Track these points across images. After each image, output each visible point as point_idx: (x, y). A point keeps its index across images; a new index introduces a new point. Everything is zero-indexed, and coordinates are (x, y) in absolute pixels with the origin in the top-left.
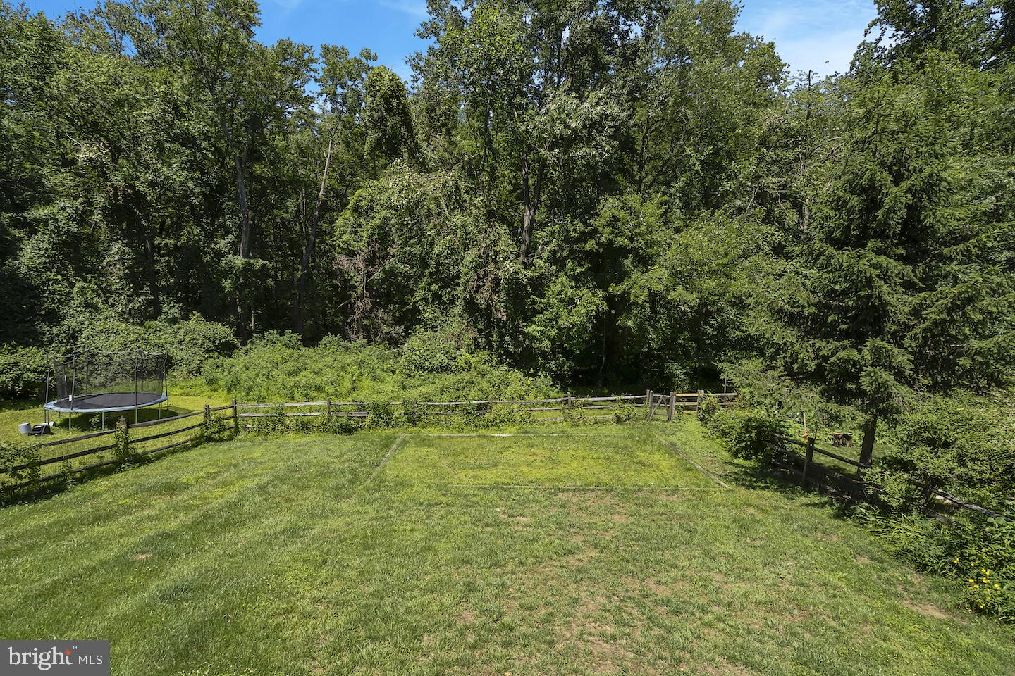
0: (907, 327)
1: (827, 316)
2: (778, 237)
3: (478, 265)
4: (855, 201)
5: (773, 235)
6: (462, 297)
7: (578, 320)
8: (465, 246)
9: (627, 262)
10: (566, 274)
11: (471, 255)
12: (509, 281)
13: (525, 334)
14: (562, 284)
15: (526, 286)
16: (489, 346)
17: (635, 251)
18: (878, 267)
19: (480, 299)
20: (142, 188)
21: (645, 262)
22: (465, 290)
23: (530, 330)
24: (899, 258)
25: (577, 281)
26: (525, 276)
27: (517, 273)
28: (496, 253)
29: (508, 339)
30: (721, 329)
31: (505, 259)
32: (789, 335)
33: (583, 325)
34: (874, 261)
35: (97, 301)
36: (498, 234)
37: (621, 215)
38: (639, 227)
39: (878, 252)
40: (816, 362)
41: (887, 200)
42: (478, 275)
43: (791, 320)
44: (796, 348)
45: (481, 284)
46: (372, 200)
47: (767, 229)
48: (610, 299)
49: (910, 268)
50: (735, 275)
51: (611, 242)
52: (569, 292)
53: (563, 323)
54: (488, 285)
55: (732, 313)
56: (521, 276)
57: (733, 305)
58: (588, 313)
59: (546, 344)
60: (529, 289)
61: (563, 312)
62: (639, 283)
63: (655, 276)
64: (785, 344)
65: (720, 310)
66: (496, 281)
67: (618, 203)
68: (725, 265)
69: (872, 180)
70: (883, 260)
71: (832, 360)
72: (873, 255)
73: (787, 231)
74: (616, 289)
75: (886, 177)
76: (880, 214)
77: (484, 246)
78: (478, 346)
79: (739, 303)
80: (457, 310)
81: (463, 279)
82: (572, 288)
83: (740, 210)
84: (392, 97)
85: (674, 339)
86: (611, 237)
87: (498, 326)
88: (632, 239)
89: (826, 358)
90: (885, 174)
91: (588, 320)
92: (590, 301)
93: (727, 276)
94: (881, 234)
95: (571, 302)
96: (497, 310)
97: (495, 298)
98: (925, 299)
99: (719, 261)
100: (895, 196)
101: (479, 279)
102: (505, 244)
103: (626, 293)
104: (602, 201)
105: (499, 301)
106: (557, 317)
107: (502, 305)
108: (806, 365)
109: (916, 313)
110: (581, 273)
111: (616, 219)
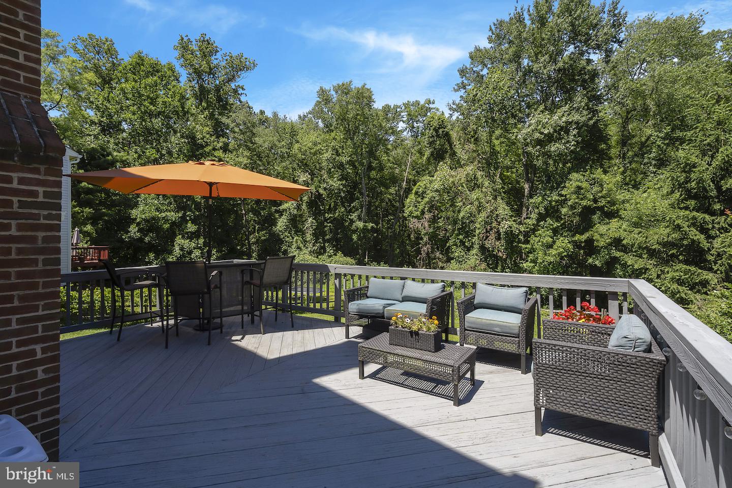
3: (486, 223)
6: (477, 243)
7: (552, 259)
8: (479, 211)
9: (596, 217)
10: (545, 228)
11: (482, 217)
12: (506, 233)
13: (520, 268)
14: (540, 235)
15: (517, 236)
17: (601, 209)
19: (488, 244)
20: (321, 191)
22: (479, 239)
23: (525, 265)
25: (555, 232)
26: (517, 228)
28: (497, 215)
31: (503, 219)
35: (301, 245)
36: (499, 203)
37: (584, 185)
45: (488, 235)
46: (425, 188)
54: (493, 236)
56: (514, 229)
58: (559, 254)
60: (520, 237)
62: (601, 232)
66: (498, 233)
67: (581, 177)
74: (581, 238)
77: (490, 211)
80: (474, 251)
81: (477, 232)
82: (550, 237)
84: (439, 128)
87: (501, 262)
88: (595, 201)
91: (561, 259)
92: (560, 245)
95: (550, 246)
96: (499, 251)
97: (498, 243)
101: (487, 231)
102: (503, 209)
104: (570, 177)
105: (501, 246)
107: (503, 248)
110: (558, 226)
111: (579, 188)
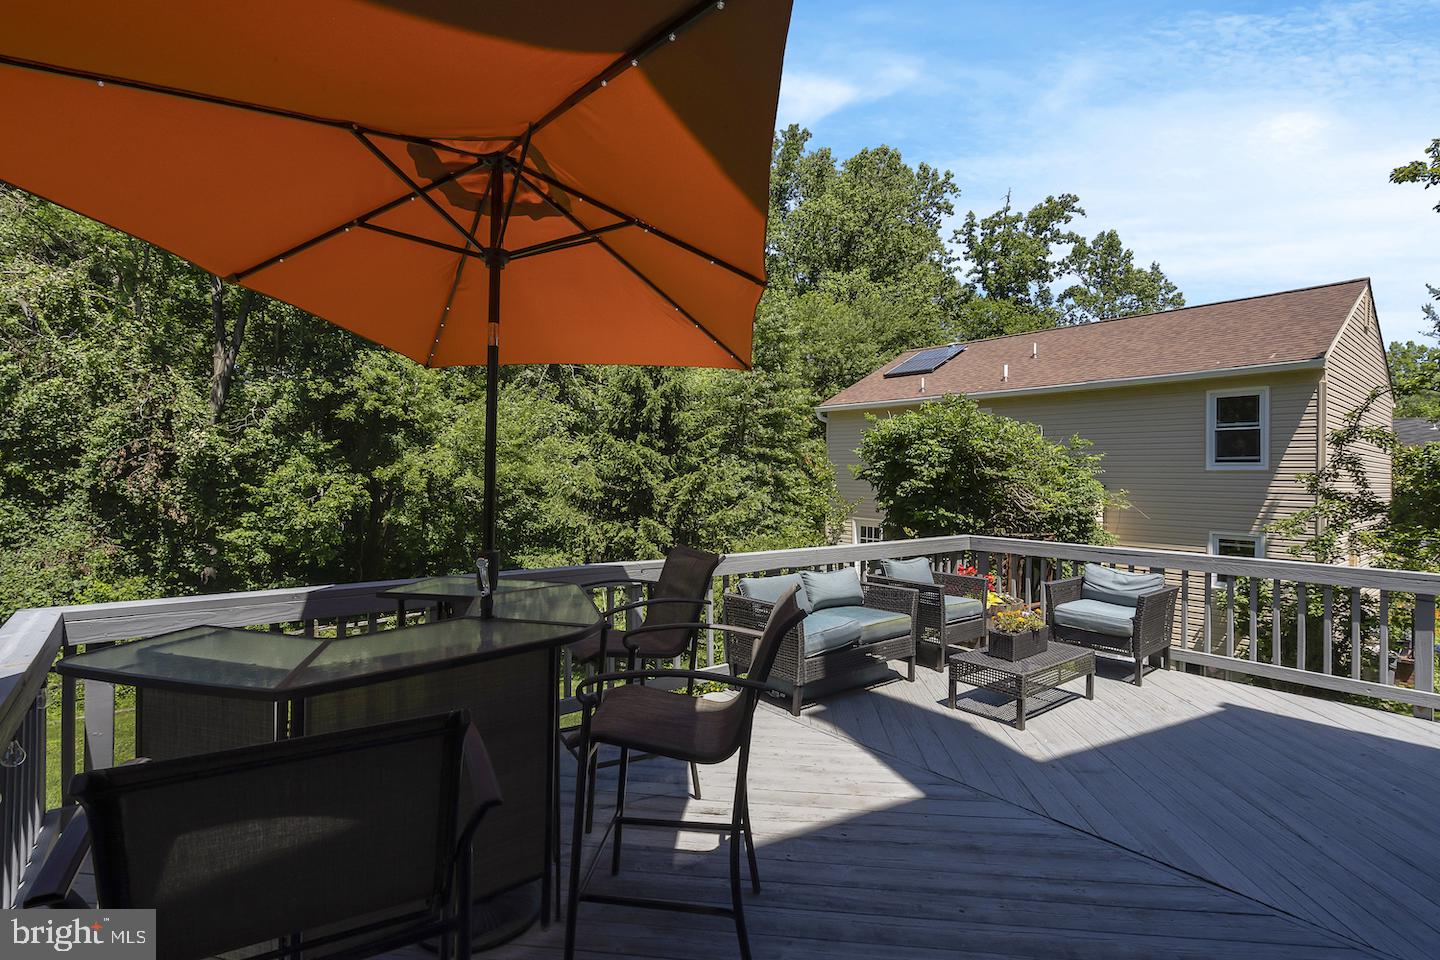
0: (668, 508)
1: (612, 501)
2: (573, 417)
3: (127, 432)
4: (627, 398)
5: (568, 414)
6: (87, 484)
7: (324, 517)
8: (96, 399)
9: (398, 438)
10: (302, 451)
11: (109, 415)
12: (198, 459)
13: (220, 545)
14: (298, 466)
15: (228, 469)
16: (146, 567)
17: (407, 425)
18: (644, 456)
19: (129, 488)
21: (422, 438)
22: (94, 473)
23: (232, 536)
24: (660, 450)
25: (319, 461)
26: (227, 452)
27: (213, 448)
28: (169, 415)
29: (189, 553)
30: (518, 522)
31: (189, 426)
32: (582, 519)
33: (332, 526)
34: (641, 452)
36: (174, 385)
37: (390, 377)
38: (411, 394)
39: (645, 444)
40: (604, 544)
41: (649, 401)
42: (128, 449)
43: (583, 505)
44: (588, 531)
45: (134, 464)
47: (560, 407)
48: (374, 487)
49: (667, 458)
50: (529, 459)
51: (377, 411)
52: (310, 478)
53: (298, 522)
54: (150, 466)
55: (527, 503)
56: (219, 453)
57: (528, 492)
58: (338, 508)
59: (261, 557)
60: (234, 473)
61: (300, 506)
62: (414, 465)
63: (436, 457)
64: (578, 527)
65: (514, 500)
66: (168, 461)
67: (384, 361)
68: (519, 446)
69: (638, 382)
70: (647, 451)
71: (616, 539)
72: (640, 447)
73: (583, 410)
74: (382, 473)
75: (647, 381)
76: (644, 411)
77: (143, 402)
78: (122, 571)
79: (536, 491)
80: (71, 509)
81: (93, 455)
82: (313, 472)
83: (533, 383)
85: (460, 537)
86: (377, 404)
87: (167, 533)
88: (405, 409)
89: (612, 539)
90: (646, 378)
91: (340, 518)
92: (342, 490)
93: (521, 458)
94: (647, 428)
95: (311, 491)
96: (167, 507)
97: (165, 486)
98: (676, 483)
99: (514, 442)
100: (654, 396)
101: (129, 454)
102: (187, 401)
103: (396, 480)
104: (361, 356)
105: (173, 492)
106: (288, 515)
107: (179, 498)
108: (597, 546)
109: (672, 495)
110: (327, 451)
111: (382, 381)
